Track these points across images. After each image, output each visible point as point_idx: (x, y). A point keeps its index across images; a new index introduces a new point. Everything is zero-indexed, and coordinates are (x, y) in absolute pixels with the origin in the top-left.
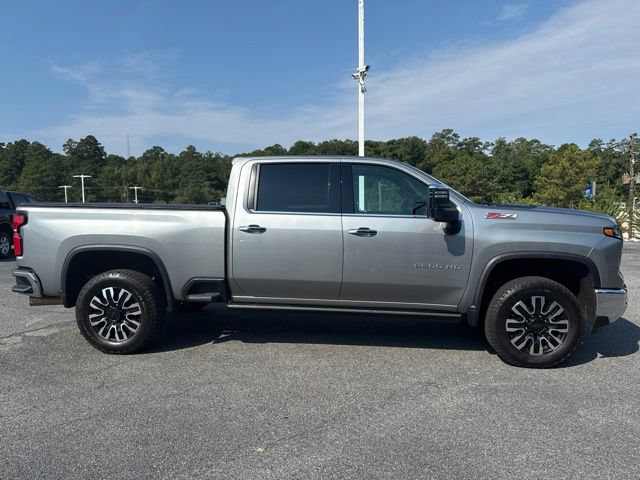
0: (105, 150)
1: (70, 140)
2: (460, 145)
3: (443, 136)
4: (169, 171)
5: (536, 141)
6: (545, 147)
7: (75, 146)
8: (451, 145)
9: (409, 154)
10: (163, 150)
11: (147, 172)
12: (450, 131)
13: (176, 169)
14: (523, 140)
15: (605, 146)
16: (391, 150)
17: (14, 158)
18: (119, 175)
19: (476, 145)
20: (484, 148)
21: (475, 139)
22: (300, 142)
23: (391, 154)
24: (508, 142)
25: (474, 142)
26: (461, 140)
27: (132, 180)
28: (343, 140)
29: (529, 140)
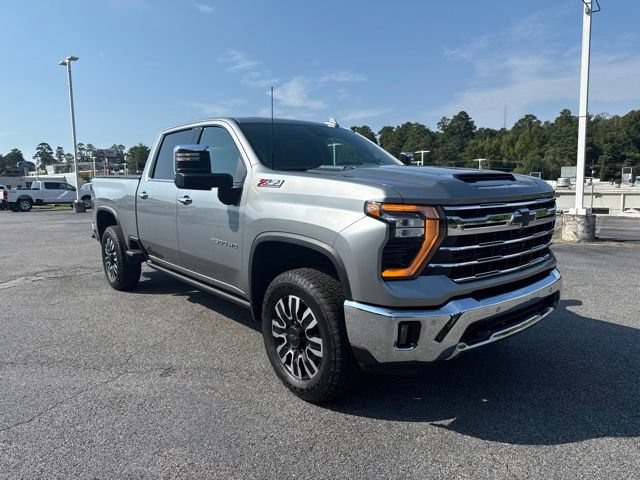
0: (475, 124)
1: (444, 118)
4: (535, 140)
7: (448, 123)
10: (535, 118)
11: (512, 143)
13: (544, 137)
17: (398, 139)
18: (483, 148)
27: (494, 152)
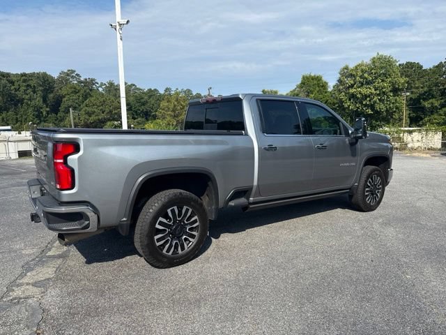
2: (81, 82)
3: (68, 75)
5: (134, 85)
6: (140, 89)
8: (75, 82)
9: (41, 86)
12: (73, 72)
15: (173, 92)
16: (25, 81)
19: (94, 84)
20: (99, 87)
21: (93, 80)
23: (25, 84)
24: (116, 84)
25: (92, 82)
26: (82, 79)
29: (129, 83)
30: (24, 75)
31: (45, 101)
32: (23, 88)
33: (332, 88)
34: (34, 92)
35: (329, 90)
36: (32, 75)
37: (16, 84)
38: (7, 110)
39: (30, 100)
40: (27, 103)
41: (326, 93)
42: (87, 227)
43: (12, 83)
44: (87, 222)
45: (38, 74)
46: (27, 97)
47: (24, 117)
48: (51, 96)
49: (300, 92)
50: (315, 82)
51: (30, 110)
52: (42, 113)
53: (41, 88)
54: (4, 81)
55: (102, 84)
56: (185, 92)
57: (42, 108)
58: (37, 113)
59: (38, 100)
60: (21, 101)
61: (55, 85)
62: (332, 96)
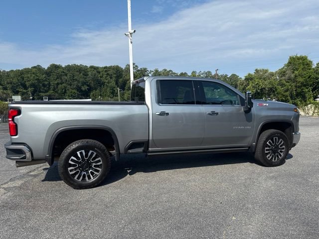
2: (139, 71)
5: (171, 71)
6: (175, 73)
8: (135, 71)
12: (134, 64)
14: (165, 70)
15: (197, 74)
16: (106, 71)
19: (146, 72)
20: (150, 73)
21: (145, 69)
22: (54, 65)
23: (106, 73)
24: (159, 71)
26: (139, 69)
28: (79, 65)
29: (168, 70)
30: (106, 67)
31: (117, 83)
32: (105, 76)
33: (316, 65)
34: (111, 78)
35: (313, 67)
36: (110, 67)
37: (101, 73)
38: (96, 89)
39: (108, 83)
40: (107, 85)
41: (310, 69)
42: (25, 158)
43: (99, 72)
44: (24, 155)
45: (113, 66)
46: (107, 81)
47: (105, 93)
48: (121, 80)
49: (287, 70)
50: (301, 61)
51: (108, 89)
52: (115, 91)
53: (115, 75)
54: (95, 72)
55: (151, 71)
56: (206, 73)
57: (114, 88)
58: (111, 91)
59: (113, 83)
60: (103, 84)
61: (123, 73)
62: (315, 72)
